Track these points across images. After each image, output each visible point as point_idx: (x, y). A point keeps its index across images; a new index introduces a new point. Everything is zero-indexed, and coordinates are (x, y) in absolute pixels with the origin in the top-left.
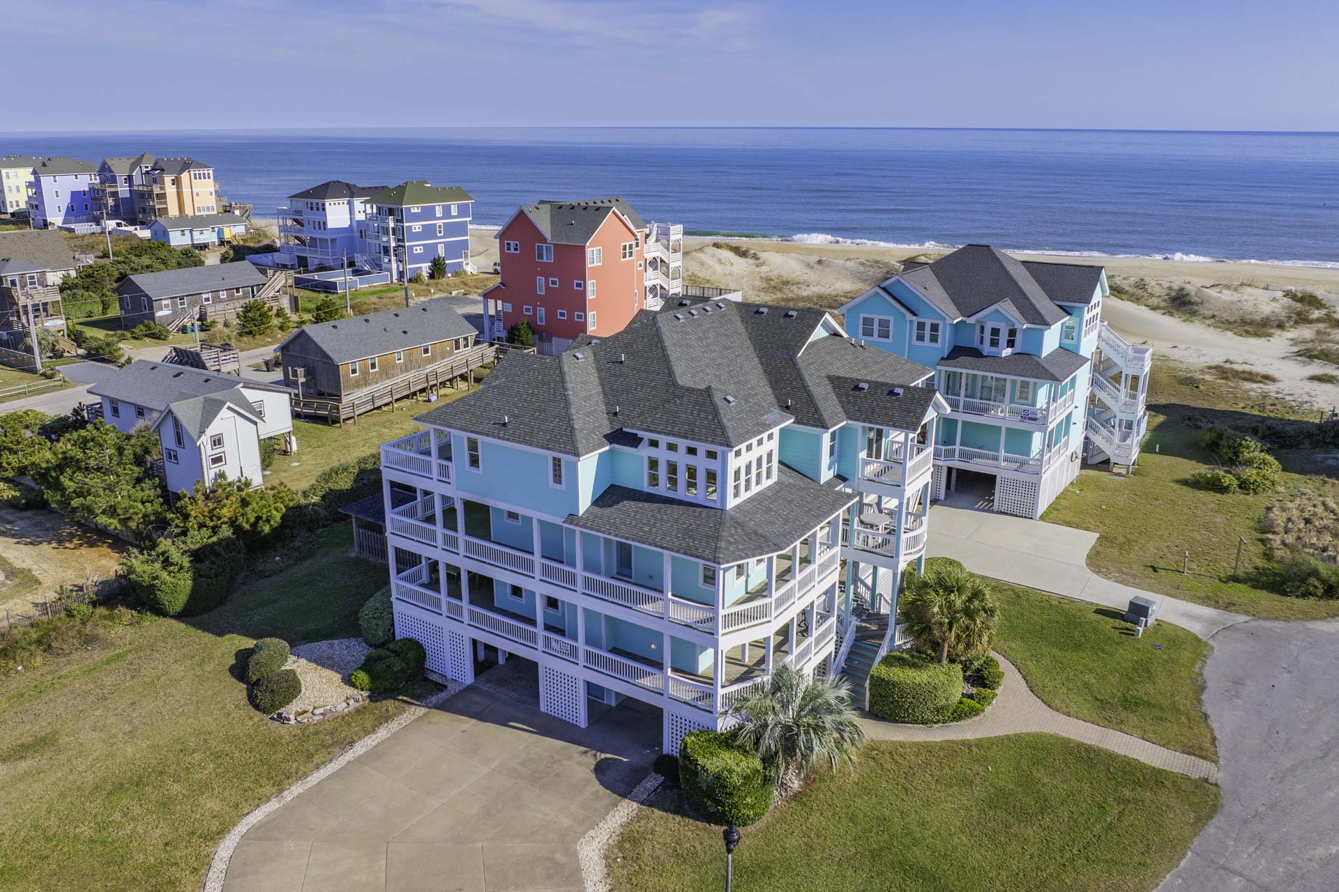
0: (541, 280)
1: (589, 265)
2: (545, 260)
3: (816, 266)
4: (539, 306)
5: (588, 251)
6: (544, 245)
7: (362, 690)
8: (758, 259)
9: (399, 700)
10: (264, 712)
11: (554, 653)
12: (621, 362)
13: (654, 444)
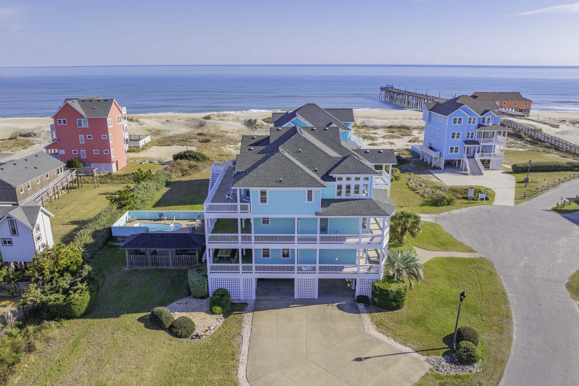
0: (81, 137)
1: (109, 127)
2: (83, 127)
3: (166, 123)
4: (82, 149)
5: (108, 120)
6: (82, 120)
7: (220, 314)
8: (139, 122)
9: (234, 314)
10: (185, 337)
11: (303, 272)
12: (300, 152)
13: (340, 179)
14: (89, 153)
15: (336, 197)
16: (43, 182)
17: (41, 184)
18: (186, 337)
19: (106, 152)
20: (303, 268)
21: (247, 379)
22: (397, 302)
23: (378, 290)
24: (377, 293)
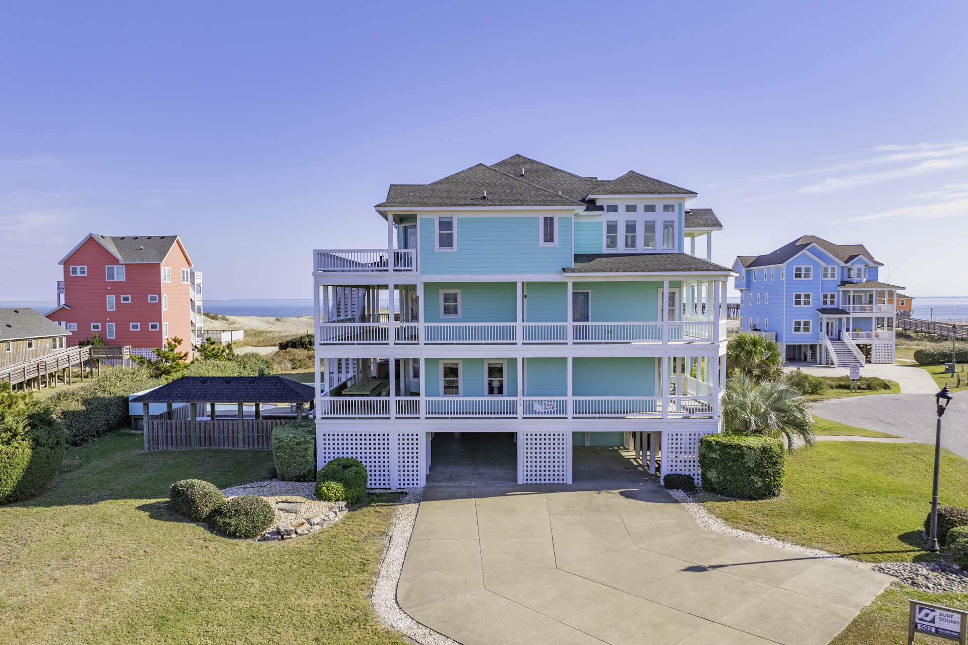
0: (111, 299)
1: (163, 281)
2: (116, 280)
3: (276, 322)
4: (109, 322)
5: (162, 268)
6: (115, 267)
7: (338, 500)
8: (227, 320)
9: (373, 506)
11: (537, 416)
12: (523, 175)
13: (613, 209)
14: (122, 330)
15: (605, 251)
16: (18, 353)
17: (13, 354)
18: (247, 536)
19: (154, 327)
20: (537, 407)
21: (397, 603)
22: (763, 475)
23: (717, 447)
24: (714, 456)
